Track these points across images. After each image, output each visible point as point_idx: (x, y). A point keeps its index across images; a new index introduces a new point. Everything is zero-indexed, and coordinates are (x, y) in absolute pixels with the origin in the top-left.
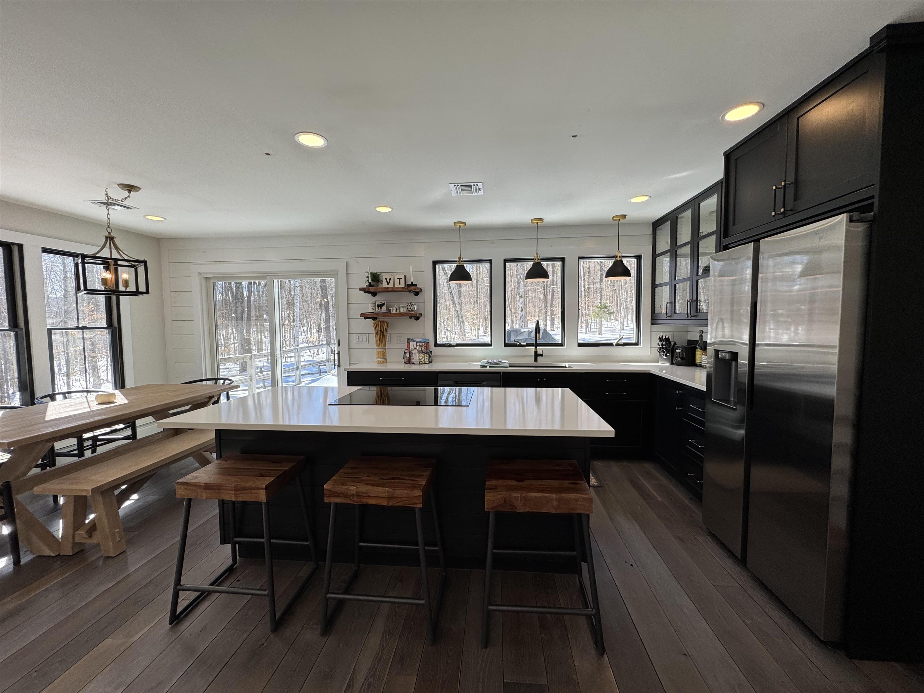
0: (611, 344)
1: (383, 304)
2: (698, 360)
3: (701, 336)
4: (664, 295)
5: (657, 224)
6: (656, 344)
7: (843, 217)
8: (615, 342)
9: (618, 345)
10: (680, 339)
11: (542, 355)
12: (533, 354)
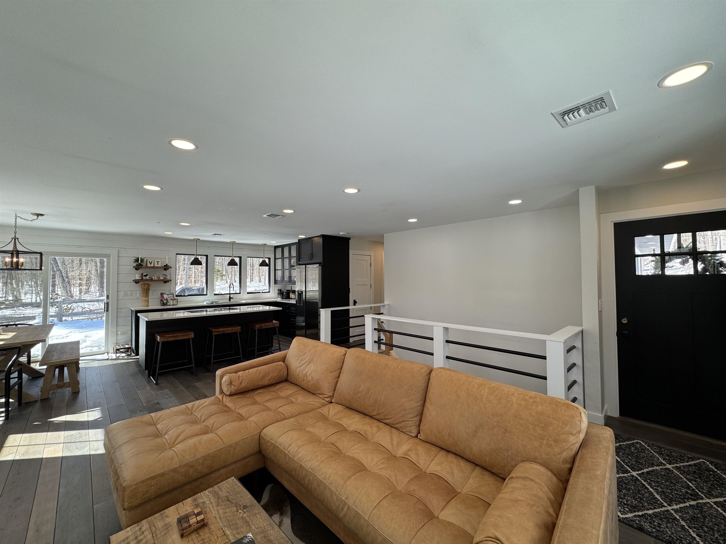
0: (260, 293)
1: (147, 275)
2: (291, 297)
3: (291, 288)
4: (279, 273)
5: (276, 247)
6: (277, 292)
7: (318, 265)
8: (261, 292)
9: (262, 292)
10: (284, 290)
11: (232, 298)
12: (228, 298)
